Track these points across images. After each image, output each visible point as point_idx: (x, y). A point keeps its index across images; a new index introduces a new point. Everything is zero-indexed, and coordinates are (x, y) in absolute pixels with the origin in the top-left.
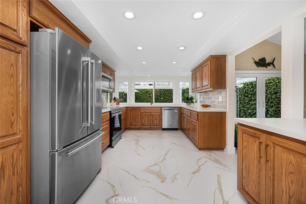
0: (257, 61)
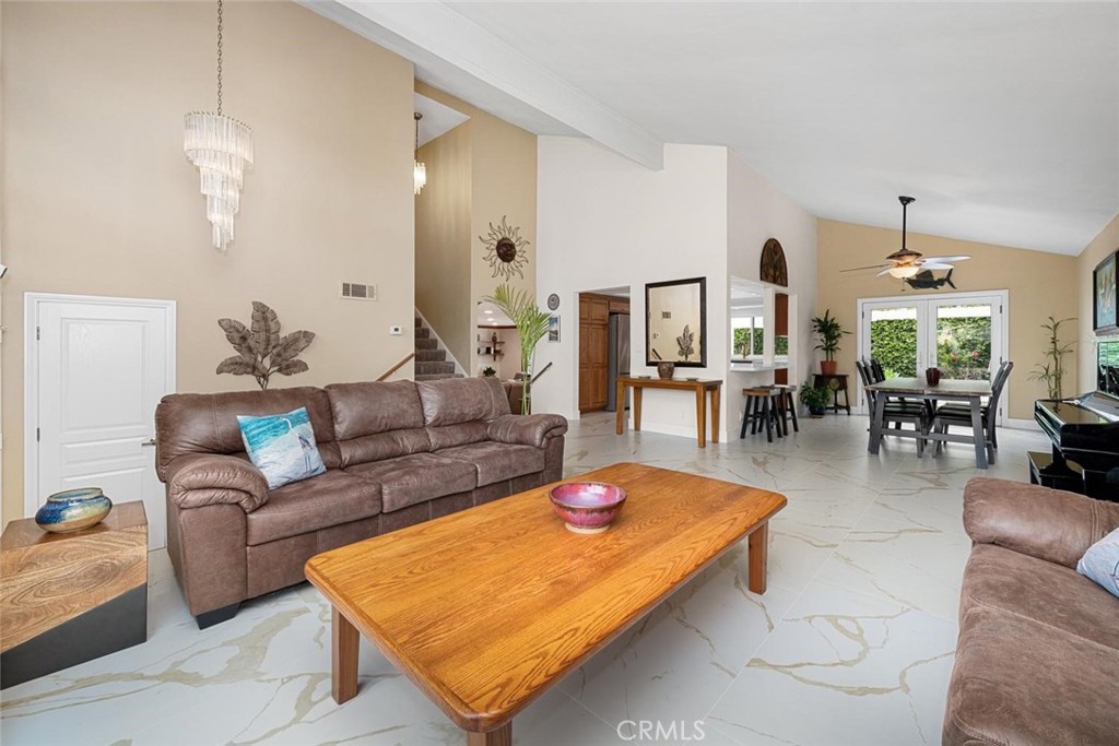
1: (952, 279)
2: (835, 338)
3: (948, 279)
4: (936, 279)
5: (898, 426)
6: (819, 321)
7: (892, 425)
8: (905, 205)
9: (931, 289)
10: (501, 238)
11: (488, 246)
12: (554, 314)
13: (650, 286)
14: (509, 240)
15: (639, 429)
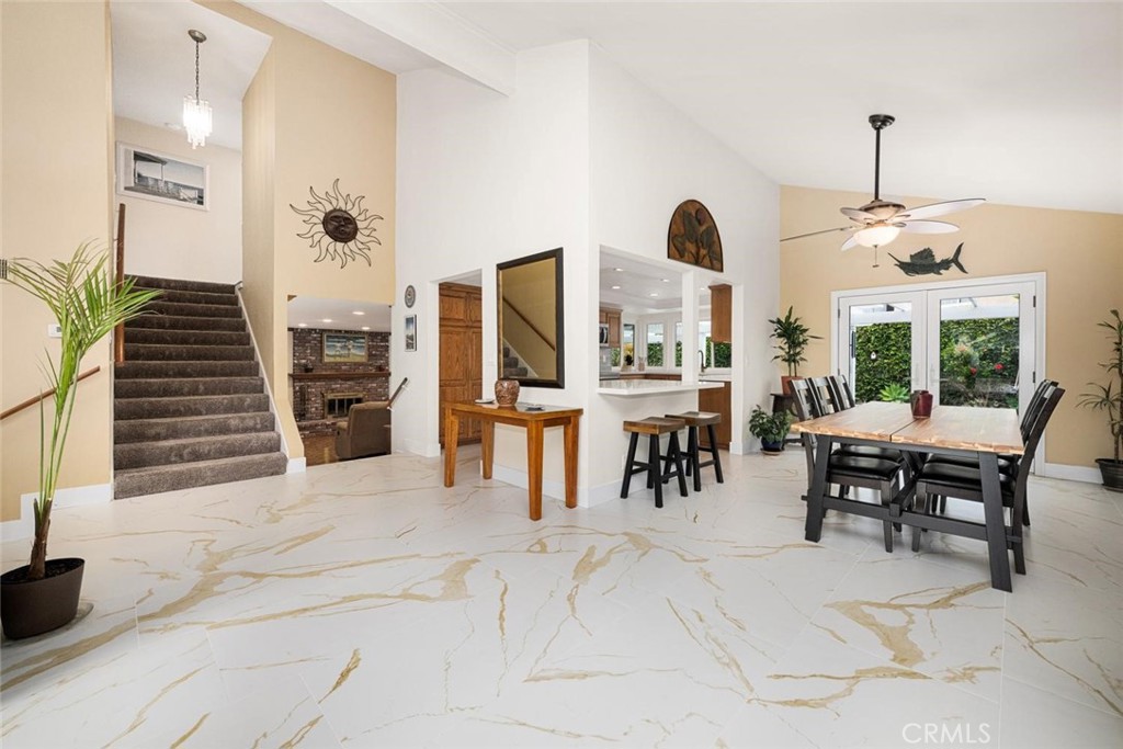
0: (907, 259)
1: (960, 260)
2: (799, 344)
3: (955, 260)
4: (938, 260)
5: (844, 490)
6: (779, 322)
7: (835, 489)
8: (878, 129)
9: (932, 276)
10: (332, 208)
11: (307, 218)
12: (410, 313)
13: (501, 267)
14: (345, 212)
15: (490, 478)
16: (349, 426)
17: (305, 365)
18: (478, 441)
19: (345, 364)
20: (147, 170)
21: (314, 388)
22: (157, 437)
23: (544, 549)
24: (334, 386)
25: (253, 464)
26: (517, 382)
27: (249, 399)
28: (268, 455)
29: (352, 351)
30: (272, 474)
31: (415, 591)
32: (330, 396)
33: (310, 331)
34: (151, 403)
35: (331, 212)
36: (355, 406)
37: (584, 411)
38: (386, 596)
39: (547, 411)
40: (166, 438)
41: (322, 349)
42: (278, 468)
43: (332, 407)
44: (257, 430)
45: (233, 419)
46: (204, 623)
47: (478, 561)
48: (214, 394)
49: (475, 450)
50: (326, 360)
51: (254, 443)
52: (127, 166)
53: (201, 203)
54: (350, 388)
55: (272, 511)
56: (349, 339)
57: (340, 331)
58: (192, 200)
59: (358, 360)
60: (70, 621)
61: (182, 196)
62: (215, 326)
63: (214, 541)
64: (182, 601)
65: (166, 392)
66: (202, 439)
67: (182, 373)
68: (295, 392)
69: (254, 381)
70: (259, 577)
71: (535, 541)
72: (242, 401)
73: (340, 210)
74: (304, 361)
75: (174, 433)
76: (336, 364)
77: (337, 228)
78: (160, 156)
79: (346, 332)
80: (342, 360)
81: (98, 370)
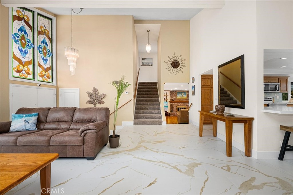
10: (173, 60)
11: (168, 64)
12: (193, 85)
13: (219, 67)
14: (177, 60)
15: (216, 137)
16: (180, 115)
17: (173, 99)
18: (211, 123)
19: (182, 99)
20: (144, 61)
21: (175, 105)
22: (141, 113)
23: (229, 170)
24: (179, 104)
25: (155, 121)
26: (224, 106)
27: (156, 106)
28: (159, 120)
29: (183, 96)
30: (159, 124)
31: (178, 167)
32: (178, 107)
33: (174, 91)
34: (140, 106)
35: (173, 61)
36: (182, 110)
37: (255, 119)
38: (170, 165)
39: (236, 117)
40: (142, 114)
41: (176, 95)
42: (160, 123)
43: (178, 109)
44: (157, 114)
45: (153, 111)
46: (133, 156)
47: (201, 165)
48: (151, 105)
49: (211, 127)
50: (177, 98)
51: (156, 117)
52: (141, 61)
53: (152, 66)
54: (183, 105)
55: (156, 133)
56: (182, 93)
57: (180, 91)
58: (150, 65)
59: (185, 98)
60: (117, 147)
61: (149, 65)
62: (152, 91)
63: (143, 137)
64: (132, 149)
65: (143, 105)
66: (148, 115)
67: (146, 101)
68: (170, 106)
69: (158, 103)
70: (147, 148)
71: (226, 165)
72: (155, 107)
73: (175, 60)
74: (172, 98)
75: (143, 113)
76: (179, 99)
77: (174, 65)
78: (146, 58)
79: (182, 91)
80: (181, 98)
81: (131, 100)
